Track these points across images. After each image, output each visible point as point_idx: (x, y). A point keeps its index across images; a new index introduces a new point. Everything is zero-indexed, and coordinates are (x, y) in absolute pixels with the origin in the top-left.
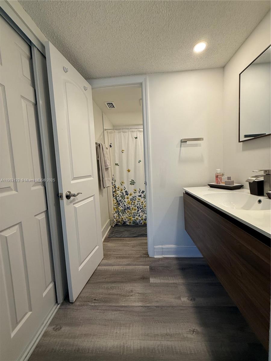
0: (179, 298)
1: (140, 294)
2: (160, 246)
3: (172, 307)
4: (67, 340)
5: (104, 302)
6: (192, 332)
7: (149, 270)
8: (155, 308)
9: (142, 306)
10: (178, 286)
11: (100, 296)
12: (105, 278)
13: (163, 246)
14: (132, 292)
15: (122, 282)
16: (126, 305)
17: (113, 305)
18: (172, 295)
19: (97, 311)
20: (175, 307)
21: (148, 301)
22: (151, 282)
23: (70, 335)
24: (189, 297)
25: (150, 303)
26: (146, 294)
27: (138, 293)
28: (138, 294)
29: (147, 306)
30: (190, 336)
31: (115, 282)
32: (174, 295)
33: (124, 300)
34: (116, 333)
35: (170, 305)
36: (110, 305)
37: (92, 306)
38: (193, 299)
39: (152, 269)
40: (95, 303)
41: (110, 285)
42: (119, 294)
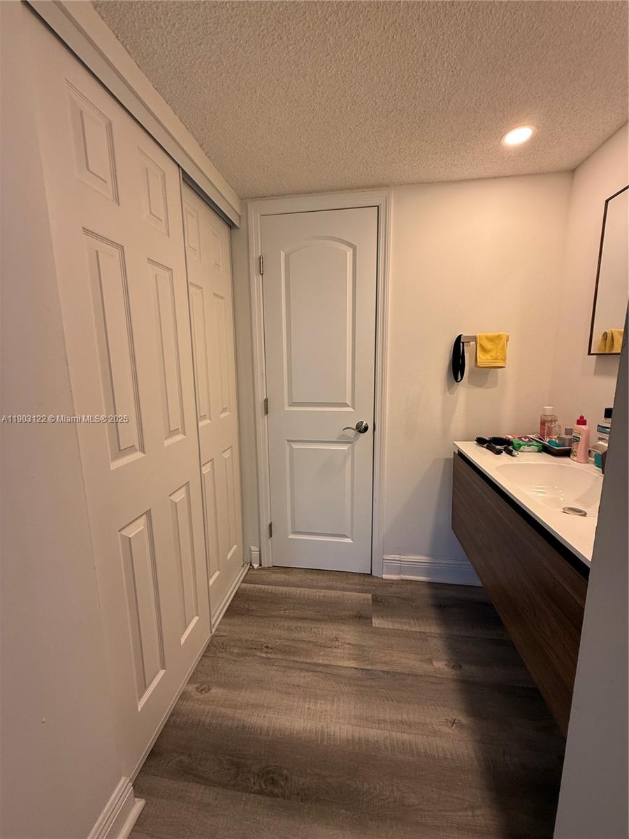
0: (430, 661)
1: (352, 645)
2: (397, 557)
3: (416, 675)
4: (223, 710)
5: (283, 653)
6: (450, 724)
7: (370, 602)
8: (381, 674)
9: (356, 668)
10: (429, 638)
11: (277, 642)
12: (285, 610)
13: (403, 557)
14: (337, 640)
15: (319, 620)
16: (326, 662)
17: (302, 660)
18: (415, 654)
19: (271, 667)
20: (421, 676)
21: (368, 660)
22: (374, 625)
23: (227, 702)
24: (449, 662)
25: (371, 664)
26: (364, 646)
27: (349, 644)
28: (348, 646)
29: (366, 669)
30: (446, 729)
31: (305, 619)
32: (420, 654)
33: (322, 653)
34: (309, 708)
35: (410, 672)
36: (296, 659)
37: (263, 658)
38: (457, 666)
39: (379, 602)
40: (267, 653)
41: (293, 624)
42: (312, 642)
